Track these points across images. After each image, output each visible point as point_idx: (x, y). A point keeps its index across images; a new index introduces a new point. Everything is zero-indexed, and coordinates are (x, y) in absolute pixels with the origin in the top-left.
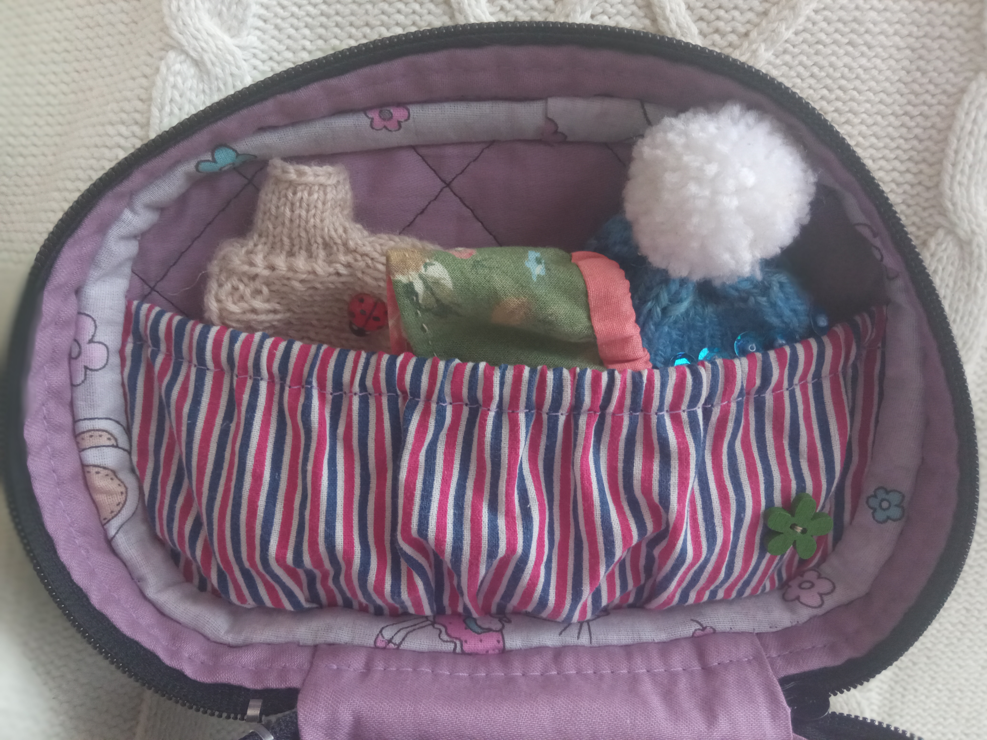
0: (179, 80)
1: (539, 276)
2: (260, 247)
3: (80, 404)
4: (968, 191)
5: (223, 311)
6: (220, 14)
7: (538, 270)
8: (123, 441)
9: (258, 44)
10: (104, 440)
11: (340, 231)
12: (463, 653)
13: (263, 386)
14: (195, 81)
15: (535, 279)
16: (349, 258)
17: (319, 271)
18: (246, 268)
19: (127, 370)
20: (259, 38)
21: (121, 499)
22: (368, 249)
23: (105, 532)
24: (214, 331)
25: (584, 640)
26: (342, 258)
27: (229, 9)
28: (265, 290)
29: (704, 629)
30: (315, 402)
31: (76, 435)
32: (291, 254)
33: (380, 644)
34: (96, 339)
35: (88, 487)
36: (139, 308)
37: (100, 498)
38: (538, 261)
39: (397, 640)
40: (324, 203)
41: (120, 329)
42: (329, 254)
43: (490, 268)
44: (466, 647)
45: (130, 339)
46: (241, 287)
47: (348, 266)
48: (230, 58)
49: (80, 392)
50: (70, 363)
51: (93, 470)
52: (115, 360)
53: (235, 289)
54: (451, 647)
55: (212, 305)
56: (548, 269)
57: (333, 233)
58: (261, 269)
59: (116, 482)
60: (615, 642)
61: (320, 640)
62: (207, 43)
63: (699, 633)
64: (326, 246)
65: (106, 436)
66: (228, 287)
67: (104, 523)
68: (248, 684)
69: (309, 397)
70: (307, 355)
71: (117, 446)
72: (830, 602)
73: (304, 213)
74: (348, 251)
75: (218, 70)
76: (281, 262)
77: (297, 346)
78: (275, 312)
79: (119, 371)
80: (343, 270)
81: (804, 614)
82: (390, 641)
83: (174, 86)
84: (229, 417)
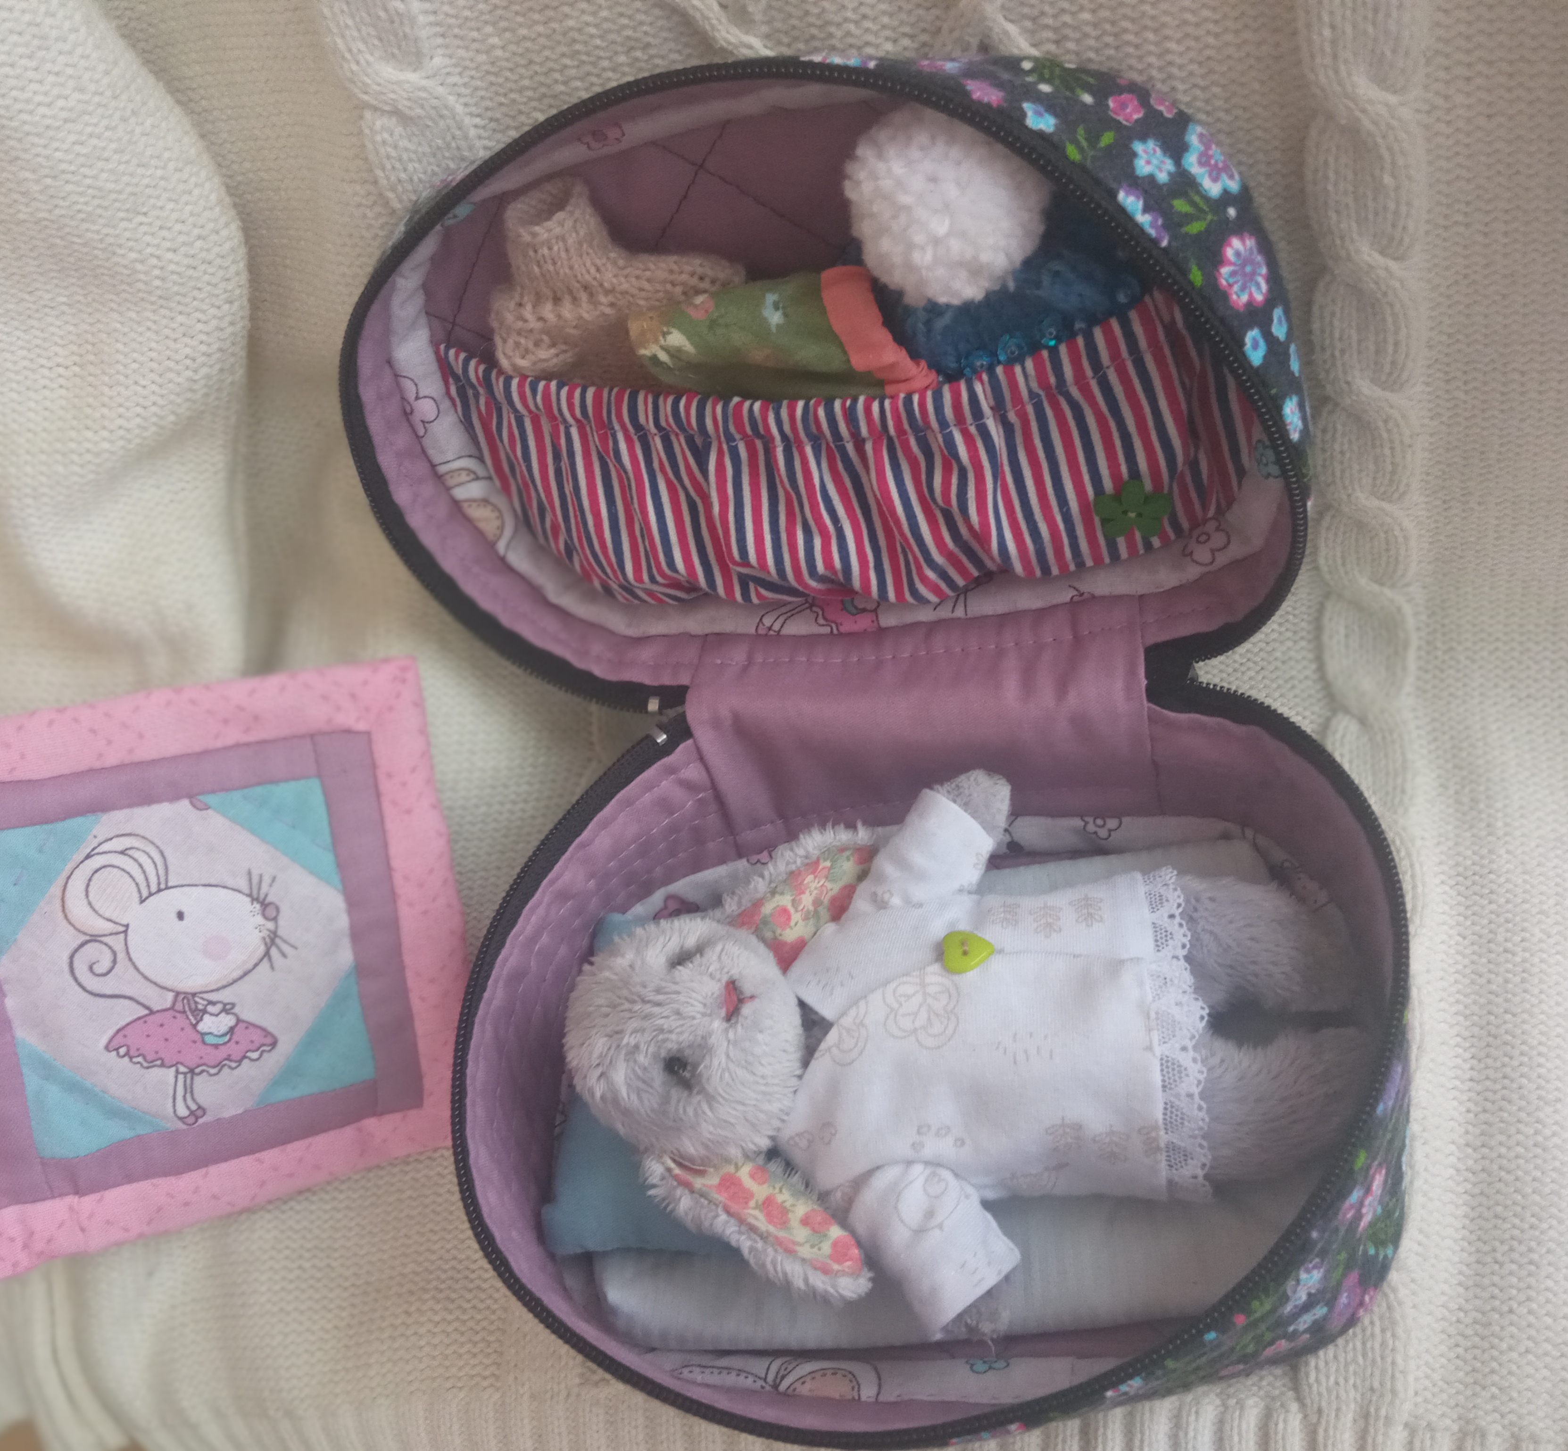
0: (386, 136)
1: (778, 325)
2: (526, 298)
3: (431, 452)
4: (1337, 72)
5: (515, 367)
6: (393, 55)
7: (775, 318)
8: (481, 472)
9: (447, 61)
10: (464, 477)
11: (593, 270)
12: (840, 634)
13: (574, 432)
14: (401, 129)
15: (774, 330)
16: (611, 298)
17: (586, 316)
18: (520, 324)
19: (459, 409)
20: (444, 55)
21: (498, 523)
22: (625, 286)
23: (496, 553)
24: (515, 383)
25: (959, 612)
26: (603, 299)
27: (399, 48)
28: (546, 338)
29: (1082, 594)
30: (623, 446)
31: (439, 478)
32: (557, 300)
33: (761, 631)
34: (421, 395)
35: (468, 520)
36: (446, 353)
37: (482, 525)
38: (776, 307)
39: (776, 627)
40: (567, 250)
41: (438, 375)
42: (591, 295)
43: (727, 326)
44: (843, 629)
45: (451, 380)
46: (523, 341)
47: (612, 305)
48: (424, 95)
49: (426, 442)
50: (408, 420)
51: (465, 505)
52: (446, 404)
53: (517, 344)
54: (827, 630)
55: (504, 363)
56: (785, 315)
57: (587, 277)
58: (533, 324)
59: (489, 508)
60: (990, 613)
61: (708, 630)
62: (393, 92)
63: (1076, 599)
64: (586, 288)
65: (464, 474)
66: (511, 342)
67: (492, 545)
68: (647, 680)
69: (616, 442)
70: (601, 403)
71: (477, 478)
72: (1222, 559)
73: (551, 268)
74: (607, 292)
75: (419, 111)
76: (547, 311)
77: (590, 392)
78: (565, 351)
79: (452, 411)
80: (608, 311)
81: (1192, 572)
82: (770, 628)
83: (384, 142)
84: (557, 457)
